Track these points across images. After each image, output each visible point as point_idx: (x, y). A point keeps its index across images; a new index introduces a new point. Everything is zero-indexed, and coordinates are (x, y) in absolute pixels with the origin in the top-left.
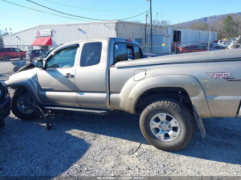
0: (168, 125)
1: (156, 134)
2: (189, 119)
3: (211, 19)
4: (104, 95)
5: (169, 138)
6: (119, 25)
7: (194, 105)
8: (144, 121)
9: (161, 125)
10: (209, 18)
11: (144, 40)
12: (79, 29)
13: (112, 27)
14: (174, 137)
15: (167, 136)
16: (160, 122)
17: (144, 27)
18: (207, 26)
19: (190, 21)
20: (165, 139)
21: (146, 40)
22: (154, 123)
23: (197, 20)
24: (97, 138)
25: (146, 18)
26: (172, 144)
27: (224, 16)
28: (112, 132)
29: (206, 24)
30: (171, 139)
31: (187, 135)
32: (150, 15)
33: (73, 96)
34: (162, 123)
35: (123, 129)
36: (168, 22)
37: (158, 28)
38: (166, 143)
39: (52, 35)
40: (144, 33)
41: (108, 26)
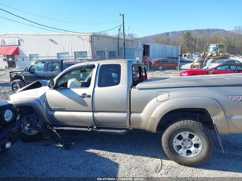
0: (190, 142)
1: (178, 151)
2: (210, 137)
3: (172, 34)
4: (124, 115)
5: (191, 154)
6: (94, 38)
7: (216, 124)
8: (168, 140)
9: (184, 142)
10: (170, 33)
11: (117, 53)
12: (51, 40)
13: (86, 39)
14: (196, 153)
15: (189, 152)
16: (182, 140)
17: (117, 40)
18: (169, 40)
19: (154, 35)
20: (187, 155)
21: (119, 53)
22: (177, 140)
23: (160, 34)
24: (117, 158)
25: (119, 32)
26: (195, 159)
27: (183, 32)
28: (128, 151)
29: (169, 39)
30: (193, 155)
31: (209, 150)
32: (123, 29)
33: (89, 116)
34: (185, 140)
35: (137, 147)
36: (134, 35)
37: (129, 42)
38: (189, 159)
39: (19, 45)
40: (117, 47)
41: (82, 38)
